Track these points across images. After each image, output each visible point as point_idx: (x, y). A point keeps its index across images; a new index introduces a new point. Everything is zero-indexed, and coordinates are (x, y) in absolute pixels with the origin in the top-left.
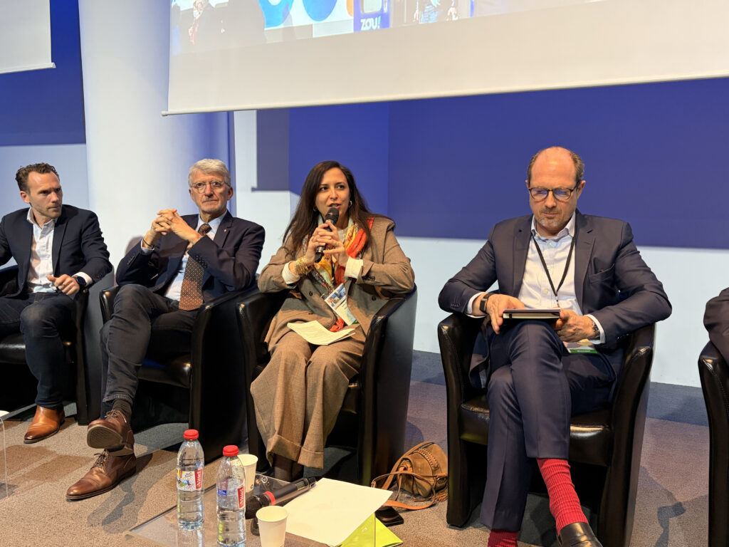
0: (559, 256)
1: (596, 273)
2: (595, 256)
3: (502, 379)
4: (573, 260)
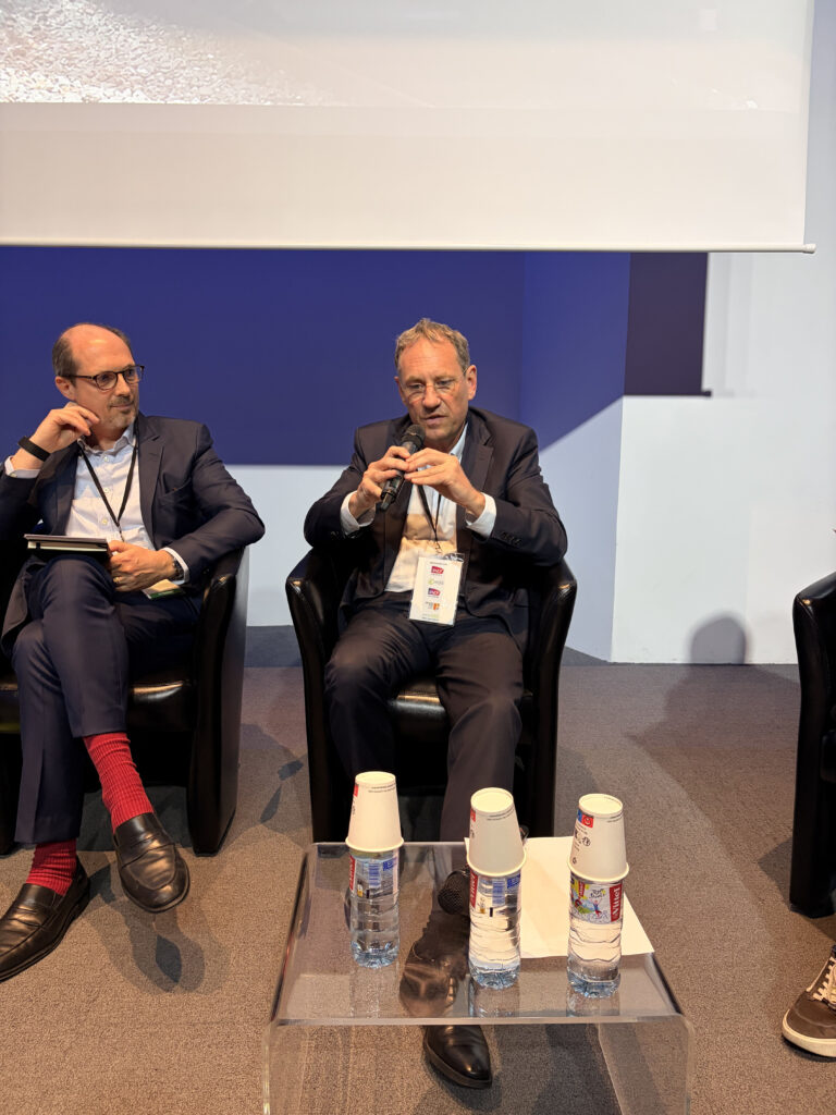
0: (117, 474)
1: (167, 491)
2: (164, 470)
3: (30, 638)
4: (136, 478)
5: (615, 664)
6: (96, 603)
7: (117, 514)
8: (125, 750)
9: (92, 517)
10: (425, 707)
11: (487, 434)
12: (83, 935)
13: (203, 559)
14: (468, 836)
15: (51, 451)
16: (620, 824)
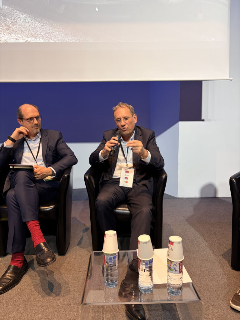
0: (36, 146)
1: (50, 151)
2: (49, 145)
3: (11, 193)
4: (41, 147)
5: (179, 198)
6: (30, 183)
7: (35, 158)
8: (38, 225)
9: (28, 158)
10: (125, 211)
11: (140, 133)
12: (26, 280)
13: (60, 170)
14: (137, 249)
15: (16, 140)
16: (181, 244)
